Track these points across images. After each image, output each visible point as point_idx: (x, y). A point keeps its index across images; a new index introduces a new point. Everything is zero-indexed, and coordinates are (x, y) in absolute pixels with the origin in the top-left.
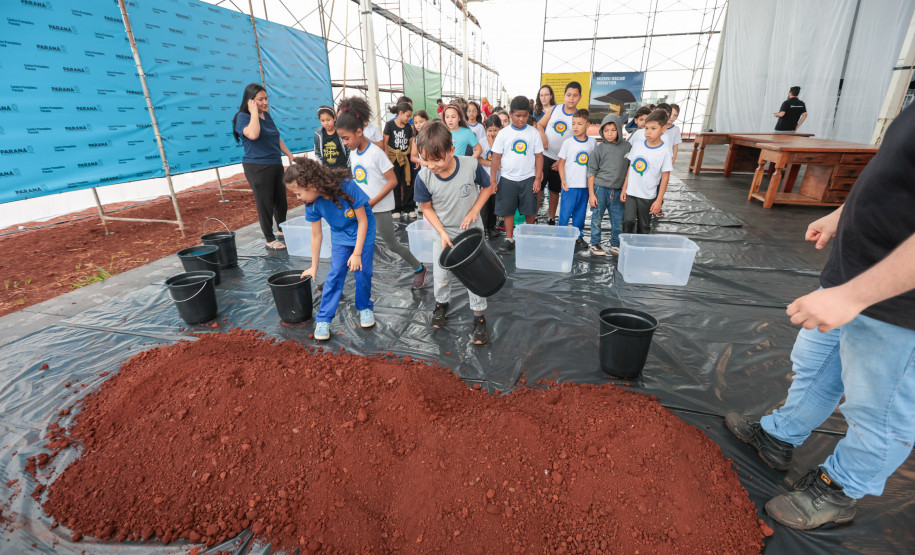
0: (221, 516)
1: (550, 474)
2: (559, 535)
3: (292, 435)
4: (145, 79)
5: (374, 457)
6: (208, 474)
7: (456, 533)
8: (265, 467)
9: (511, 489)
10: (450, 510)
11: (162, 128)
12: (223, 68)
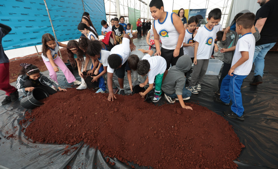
0: (75, 137)
1: (174, 127)
2: (176, 145)
3: (95, 115)
4: (48, 11)
5: (120, 121)
6: (71, 125)
7: (145, 143)
8: (87, 124)
9: (162, 131)
10: (143, 136)
11: (55, 27)
12: (72, 8)
